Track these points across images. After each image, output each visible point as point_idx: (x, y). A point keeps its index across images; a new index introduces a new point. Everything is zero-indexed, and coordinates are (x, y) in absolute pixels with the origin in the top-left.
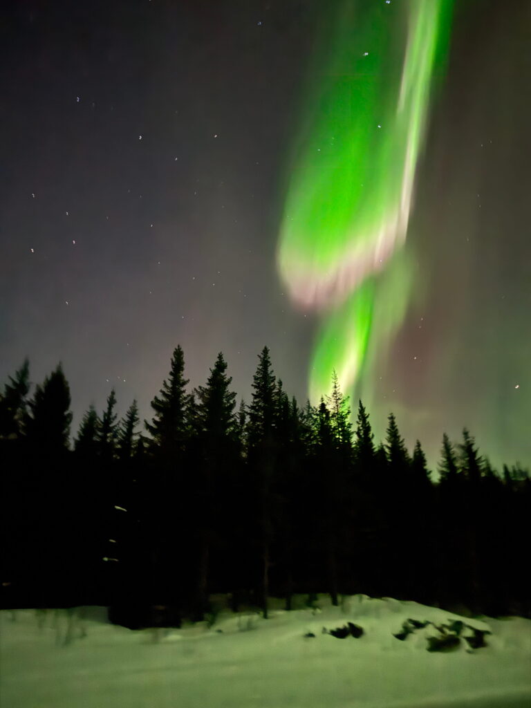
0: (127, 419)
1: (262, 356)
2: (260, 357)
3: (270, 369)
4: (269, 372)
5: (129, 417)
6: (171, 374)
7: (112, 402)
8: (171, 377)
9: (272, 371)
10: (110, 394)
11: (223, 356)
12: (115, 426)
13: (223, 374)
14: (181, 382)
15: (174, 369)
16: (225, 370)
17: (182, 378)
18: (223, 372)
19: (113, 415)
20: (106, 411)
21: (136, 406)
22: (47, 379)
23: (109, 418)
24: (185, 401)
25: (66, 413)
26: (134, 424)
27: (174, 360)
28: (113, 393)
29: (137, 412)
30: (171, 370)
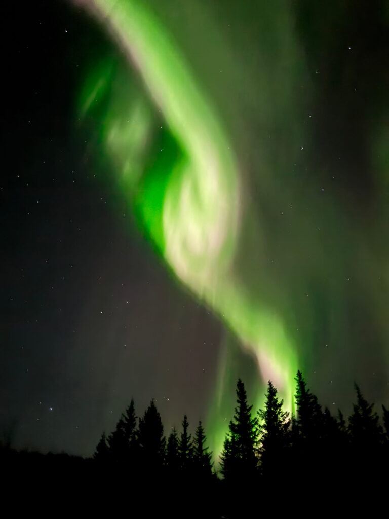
0: (197, 437)
1: (298, 378)
2: (296, 379)
3: (306, 388)
4: (306, 391)
5: (198, 436)
6: (238, 402)
7: (186, 425)
8: (239, 405)
9: (309, 390)
10: (183, 419)
11: (272, 383)
12: (191, 444)
13: (275, 398)
14: (248, 408)
15: (240, 398)
16: (276, 394)
17: (247, 404)
18: (275, 396)
19: (188, 436)
20: (183, 433)
21: (201, 426)
22: (145, 413)
23: (186, 438)
24: (253, 423)
25: (162, 438)
26: (203, 441)
27: (238, 391)
28: (186, 418)
29: (203, 431)
30: (238, 399)
